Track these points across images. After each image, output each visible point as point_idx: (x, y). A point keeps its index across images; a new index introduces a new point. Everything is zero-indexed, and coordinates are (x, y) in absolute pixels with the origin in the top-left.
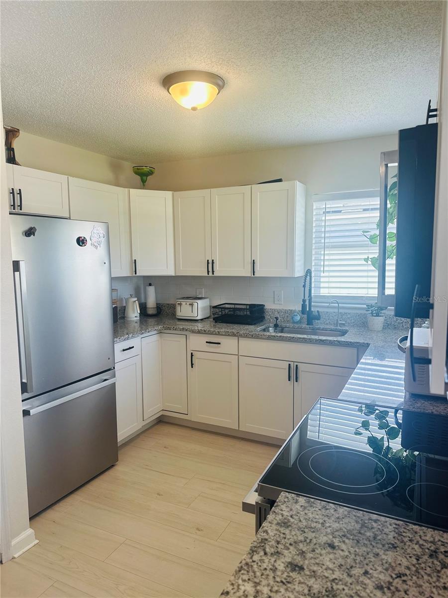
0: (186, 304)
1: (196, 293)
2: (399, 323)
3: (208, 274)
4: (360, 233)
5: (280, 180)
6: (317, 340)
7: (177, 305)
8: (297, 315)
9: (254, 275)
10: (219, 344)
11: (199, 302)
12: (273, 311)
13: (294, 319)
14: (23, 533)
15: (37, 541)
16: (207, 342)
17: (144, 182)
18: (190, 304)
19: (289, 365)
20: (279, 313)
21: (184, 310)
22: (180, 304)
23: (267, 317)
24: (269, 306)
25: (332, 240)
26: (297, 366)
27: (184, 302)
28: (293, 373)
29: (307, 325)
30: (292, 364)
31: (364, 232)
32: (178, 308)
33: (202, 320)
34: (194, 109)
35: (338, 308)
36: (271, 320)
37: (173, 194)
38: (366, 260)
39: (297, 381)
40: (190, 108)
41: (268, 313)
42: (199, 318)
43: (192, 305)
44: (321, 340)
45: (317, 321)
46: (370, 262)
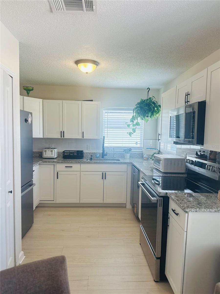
0: (49, 151)
1: (49, 146)
2: (134, 156)
3: (61, 137)
4: (125, 123)
5: (92, 101)
6: (113, 163)
7: (44, 151)
8: (98, 154)
9: (83, 138)
10: (72, 167)
11: (55, 150)
12: (87, 153)
13: (97, 156)
14: (20, 253)
15: (25, 256)
16: (66, 167)
17: (28, 93)
18: (51, 151)
19: (103, 173)
20: (89, 154)
21: (48, 154)
22: (46, 151)
23: (84, 156)
24: (85, 151)
25: (110, 125)
26: (105, 173)
27: (47, 150)
28: (104, 176)
29: (102, 158)
30: (103, 172)
31: (126, 123)
32: (44, 153)
33: (56, 158)
34: (87, 73)
35: (114, 151)
36: (86, 157)
37: (43, 101)
38: (127, 133)
39: (105, 179)
40: (85, 72)
41: (85, 154)
42: (55, 157)
43: (52, 151)
44: (115, 162)
45: (106, 156)
46: (128, 134)
